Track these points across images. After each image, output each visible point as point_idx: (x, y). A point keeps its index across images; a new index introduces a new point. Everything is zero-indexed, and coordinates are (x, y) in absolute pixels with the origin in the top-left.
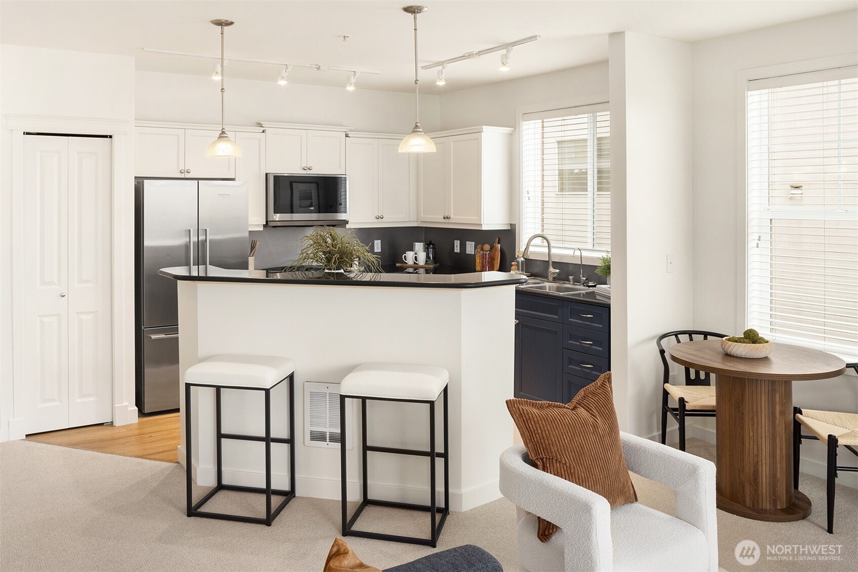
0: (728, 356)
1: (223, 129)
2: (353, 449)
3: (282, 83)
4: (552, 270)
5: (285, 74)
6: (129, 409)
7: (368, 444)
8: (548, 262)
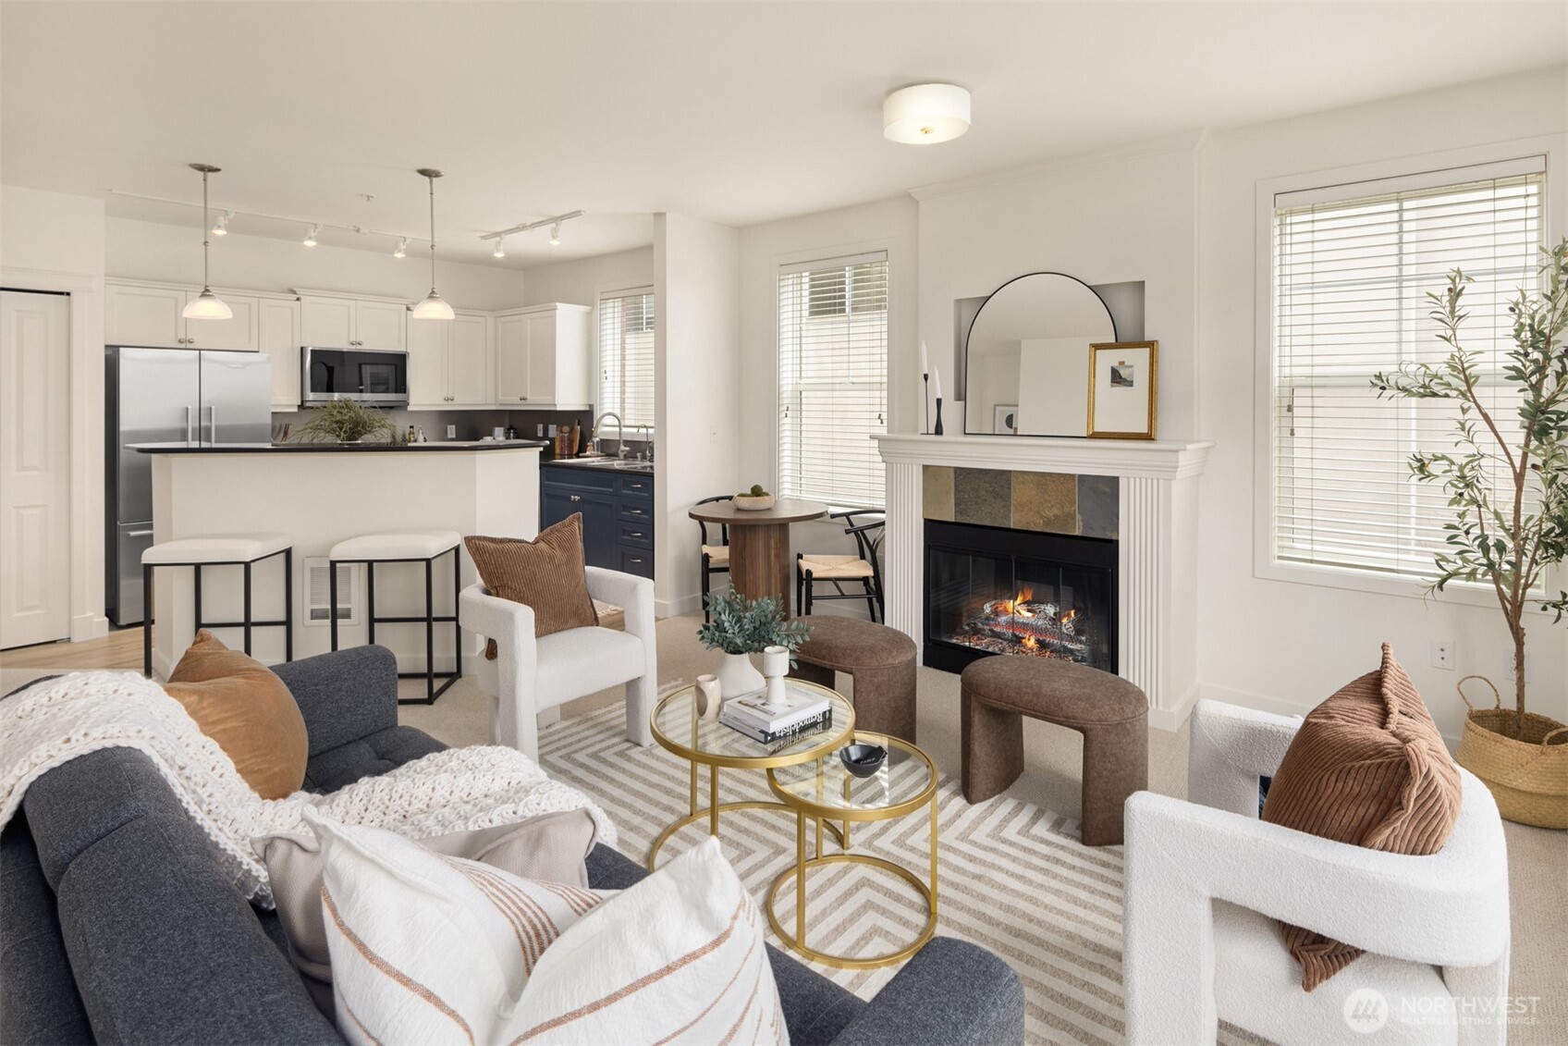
0: (739, 510)
1: (206, 286)
2: (359, 624)
3: (310, 243)
4: (622, 447)
5: (313, 234)
6: (95, 620)
7: (376, 616)
8: (619, 441)
